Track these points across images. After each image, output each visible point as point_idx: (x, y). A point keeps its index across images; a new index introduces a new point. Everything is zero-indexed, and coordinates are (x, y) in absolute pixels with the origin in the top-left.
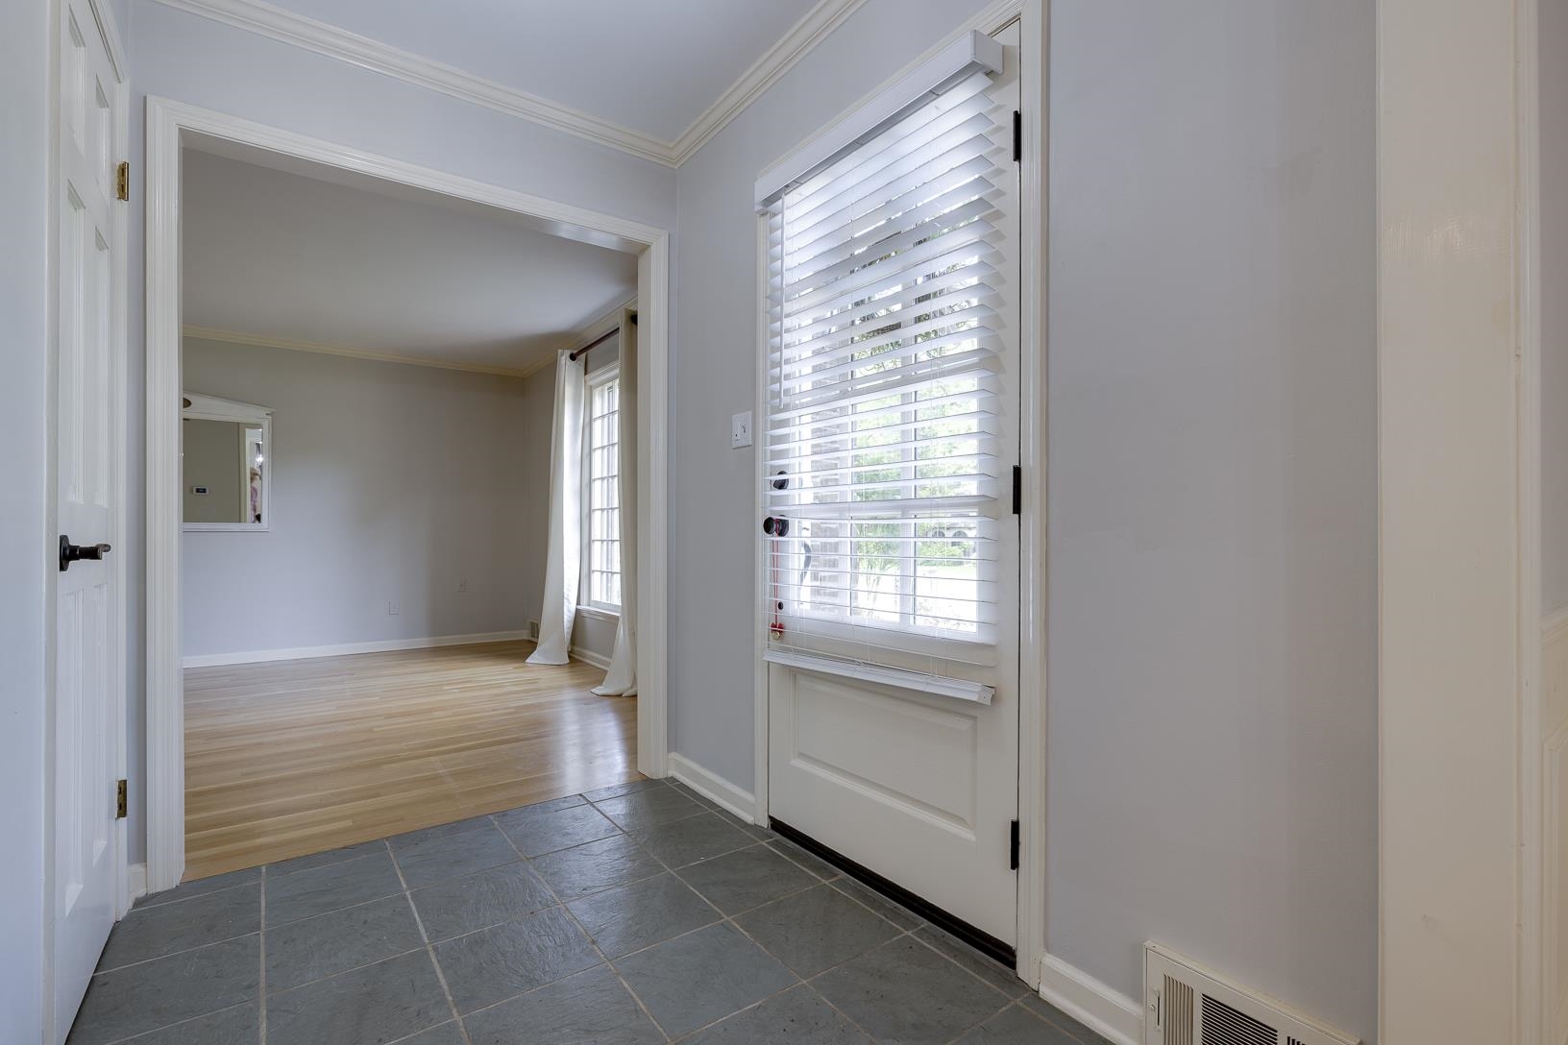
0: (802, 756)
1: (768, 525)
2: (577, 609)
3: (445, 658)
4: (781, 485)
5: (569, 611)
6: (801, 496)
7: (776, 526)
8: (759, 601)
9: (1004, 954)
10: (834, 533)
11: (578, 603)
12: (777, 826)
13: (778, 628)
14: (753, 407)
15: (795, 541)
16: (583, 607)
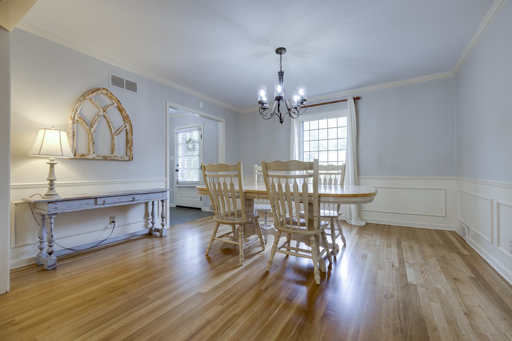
0: (181, 197)
1: (176, 170)
4: (178, 166)
6: (180, 167)
7: (177, 171)
8: (175, 179)
9: (200, 209)
10: (184, 171)
12: (177, 206)
13: (178, 183)
14: (174, 155)
15: (180, 172)
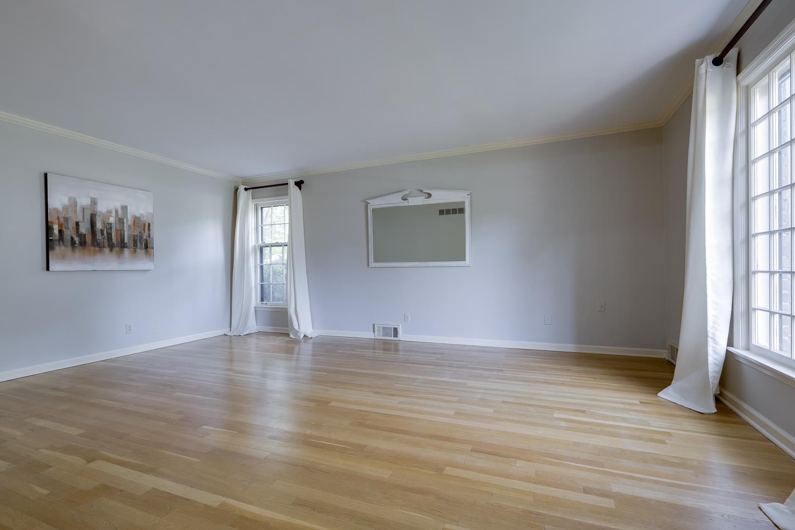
2: (728, 352)
3: (576, 368)
5: (715, 352)
11: (730, 343)
16: (738, 350)
